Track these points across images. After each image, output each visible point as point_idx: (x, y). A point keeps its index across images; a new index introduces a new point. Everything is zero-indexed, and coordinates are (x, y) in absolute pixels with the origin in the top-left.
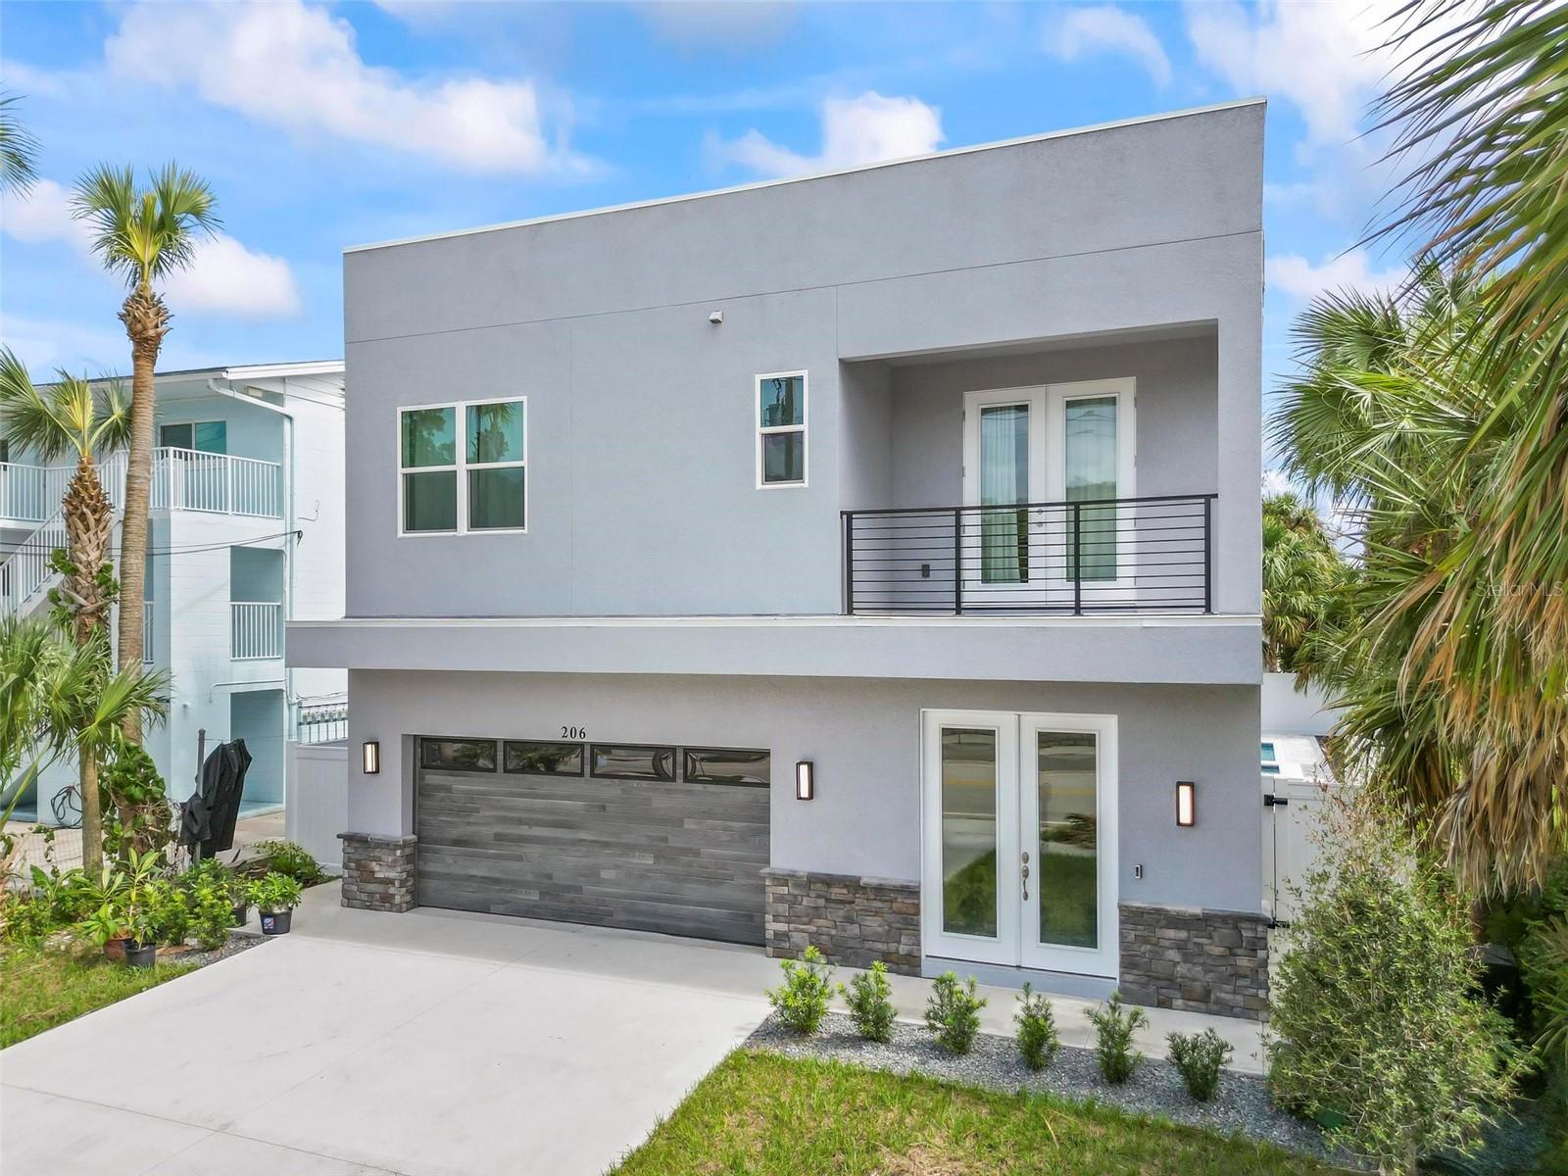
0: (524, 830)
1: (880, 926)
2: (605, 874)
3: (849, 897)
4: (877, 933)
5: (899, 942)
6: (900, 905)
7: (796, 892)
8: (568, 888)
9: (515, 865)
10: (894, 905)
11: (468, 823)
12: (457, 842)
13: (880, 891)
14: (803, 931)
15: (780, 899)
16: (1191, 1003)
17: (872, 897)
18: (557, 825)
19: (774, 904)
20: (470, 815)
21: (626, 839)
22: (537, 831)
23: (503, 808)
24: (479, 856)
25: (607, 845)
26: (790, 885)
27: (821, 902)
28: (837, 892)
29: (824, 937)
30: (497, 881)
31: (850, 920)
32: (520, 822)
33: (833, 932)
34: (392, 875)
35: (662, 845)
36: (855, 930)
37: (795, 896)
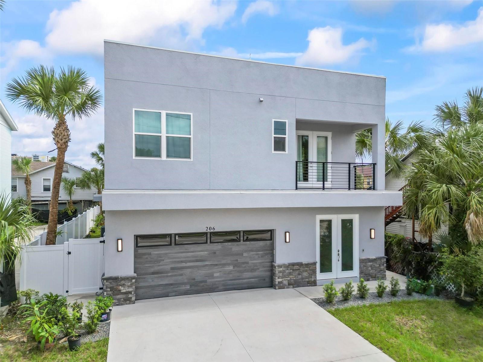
0: (184, 265)
1: (307, 274)
2: (215, 275)
3: (299, 268)
4: (306, 277)
5: (312, 278)
6: (312, 268)
7: (284, 269)
8: (201, 282)
9: (180, 278)
10: (311, 268)
11: (159, 266)
12: (153, 273)
13: (307, 265)
14: (286, 280)
15: (280, 272)
16: (373, 279)
17: (305, 267)
18: (197, 261)
19: (279, 274)
20: (160, 263)
21: (224, 262)
22: (189, 264)
23: (174, 258)
24: (164, 277)
25: (216, 265)
26: (283, 267)
27: (292, 271)
28: (296, 267)
29: (292, 280)
30: (171, 284)
31: (299, 274)
32: (182, 262)
33: (295, 278)
34: (130, 290)
35: (236, 262)
36: (300, 277)
37: (284, 270)
